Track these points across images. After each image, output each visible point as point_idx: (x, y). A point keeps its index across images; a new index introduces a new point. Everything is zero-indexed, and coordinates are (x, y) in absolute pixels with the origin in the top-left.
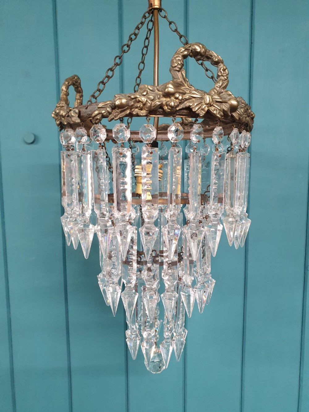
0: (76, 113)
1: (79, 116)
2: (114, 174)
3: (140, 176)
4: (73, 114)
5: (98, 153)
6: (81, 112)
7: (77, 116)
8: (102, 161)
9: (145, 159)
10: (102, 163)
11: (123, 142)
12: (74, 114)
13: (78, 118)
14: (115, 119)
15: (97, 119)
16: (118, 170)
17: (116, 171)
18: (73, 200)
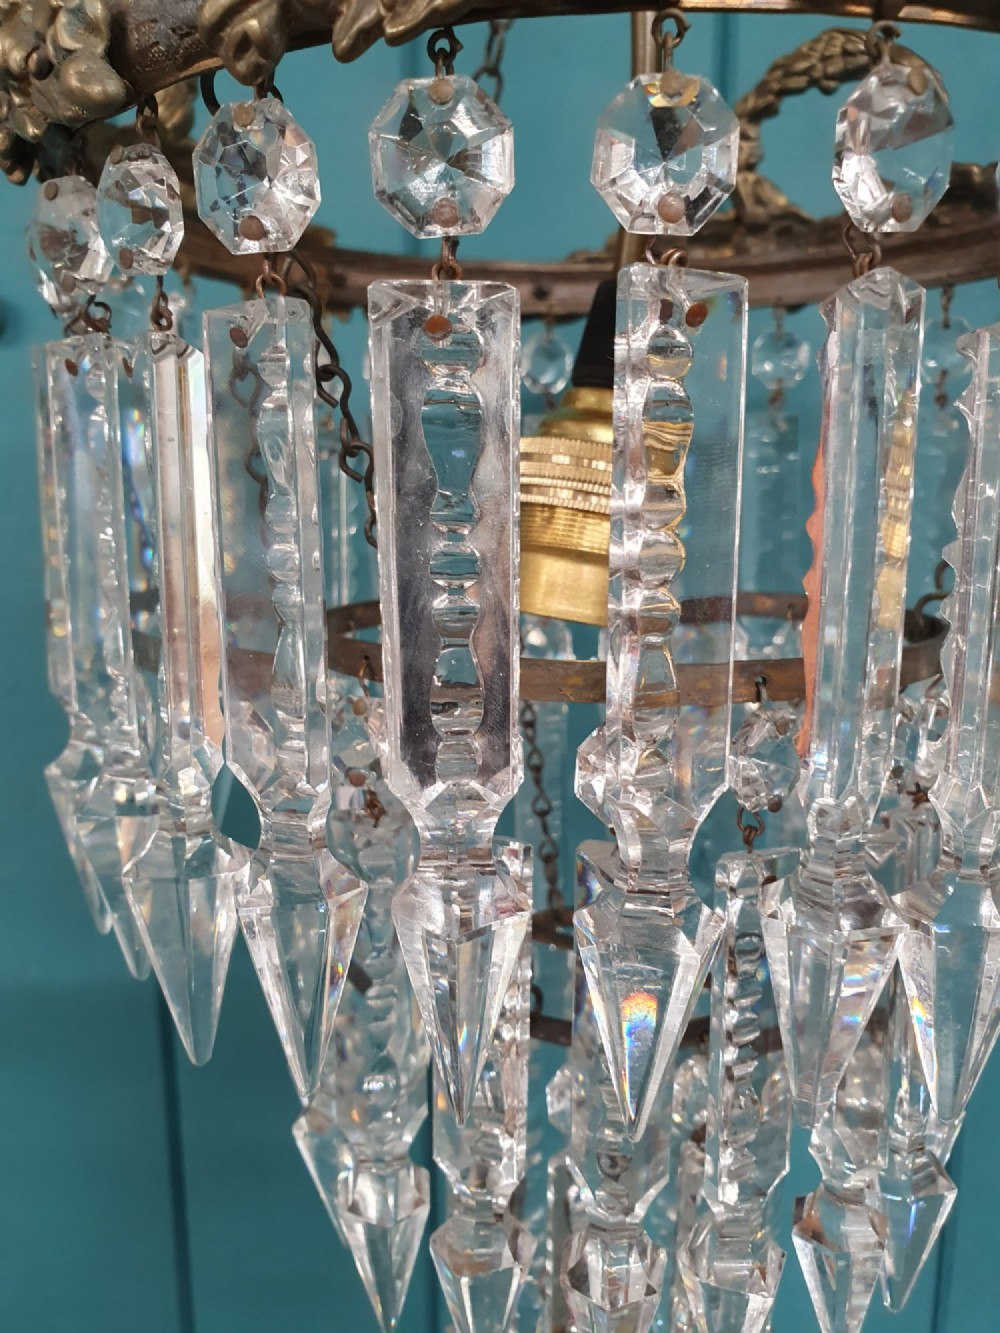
0: (91, 27)
1: (117, 55)
2: (384, 498)
3: (543, 505)
4: (67, 42)
5: (254, 330)
6: (132, 21)
7: (100, 49)
8: (280, 393)
9: (638, 370)
10: (281, 409)
11: (452, 231)
12: (74, 37)
13: (104, 67)
14: (390, 30)
15: (245, 43)
16: (414, 466)
17: (400, 468)
18: (110, 670)
